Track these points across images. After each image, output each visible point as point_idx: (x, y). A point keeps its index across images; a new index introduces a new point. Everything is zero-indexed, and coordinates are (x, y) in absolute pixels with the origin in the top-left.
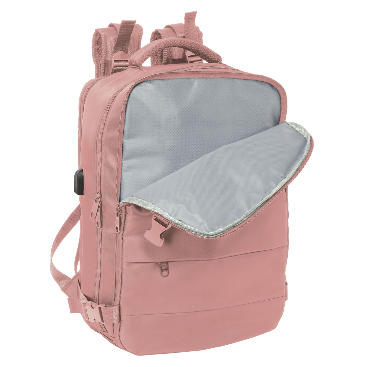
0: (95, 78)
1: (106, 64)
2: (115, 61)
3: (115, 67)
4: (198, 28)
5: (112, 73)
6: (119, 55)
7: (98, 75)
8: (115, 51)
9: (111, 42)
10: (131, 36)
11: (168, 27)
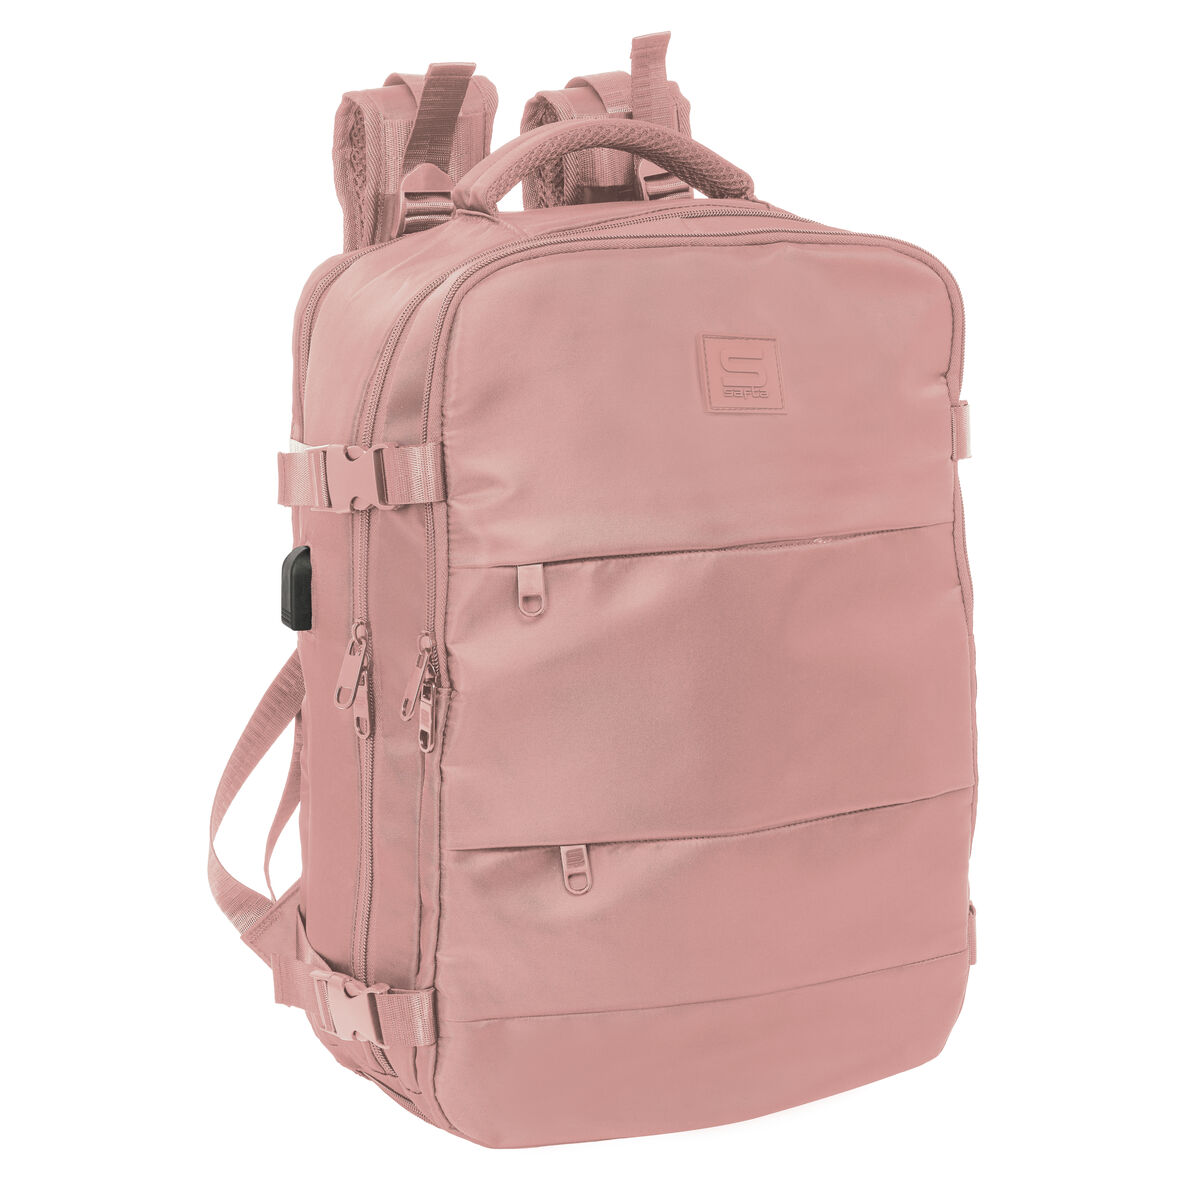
0: (345, 251)
1: (380, 205)
2: (408, 195)
3: (408, 215)
4: (674, 86)
5: (400, 235)
6: (421, 175)
7: (352, 243)
8: (408, 165)
9: (394, 132)
10: (461, 114)
11: (578, 83)
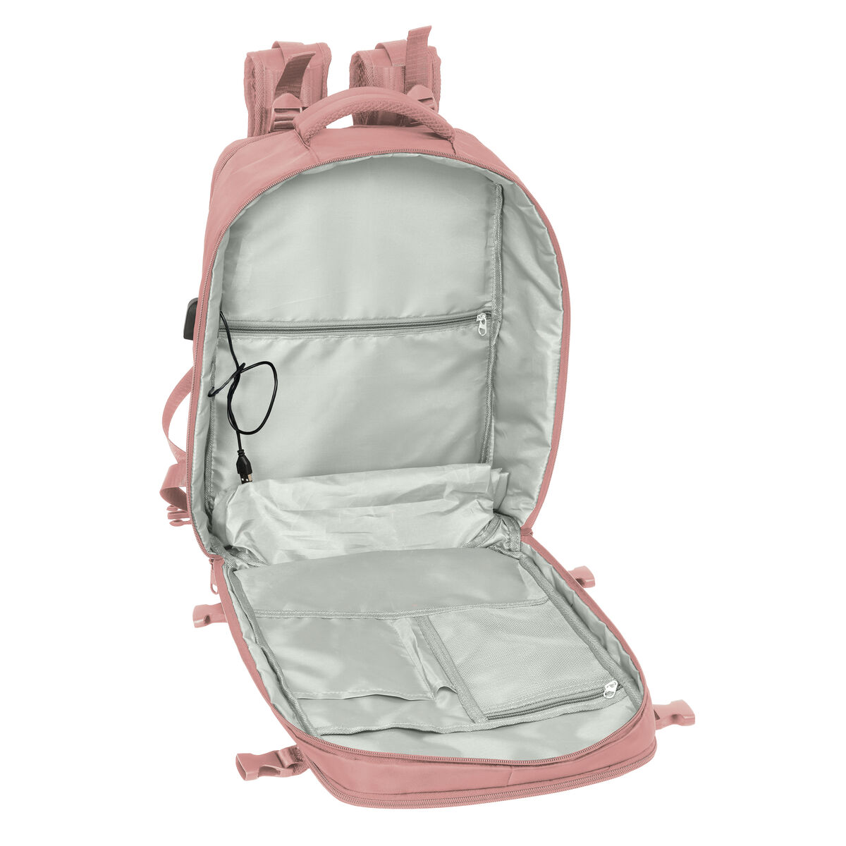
0: (248, 136)
1: (265, 113)
2: (276, 110)
3: (276, 121)
4: (433, 50)
5: (272, 131)
6: (285, 100)
7: (251, 133)
8: (277, 94)
9: (274, 73)
10: (308, 66)
11: (380, 46)
